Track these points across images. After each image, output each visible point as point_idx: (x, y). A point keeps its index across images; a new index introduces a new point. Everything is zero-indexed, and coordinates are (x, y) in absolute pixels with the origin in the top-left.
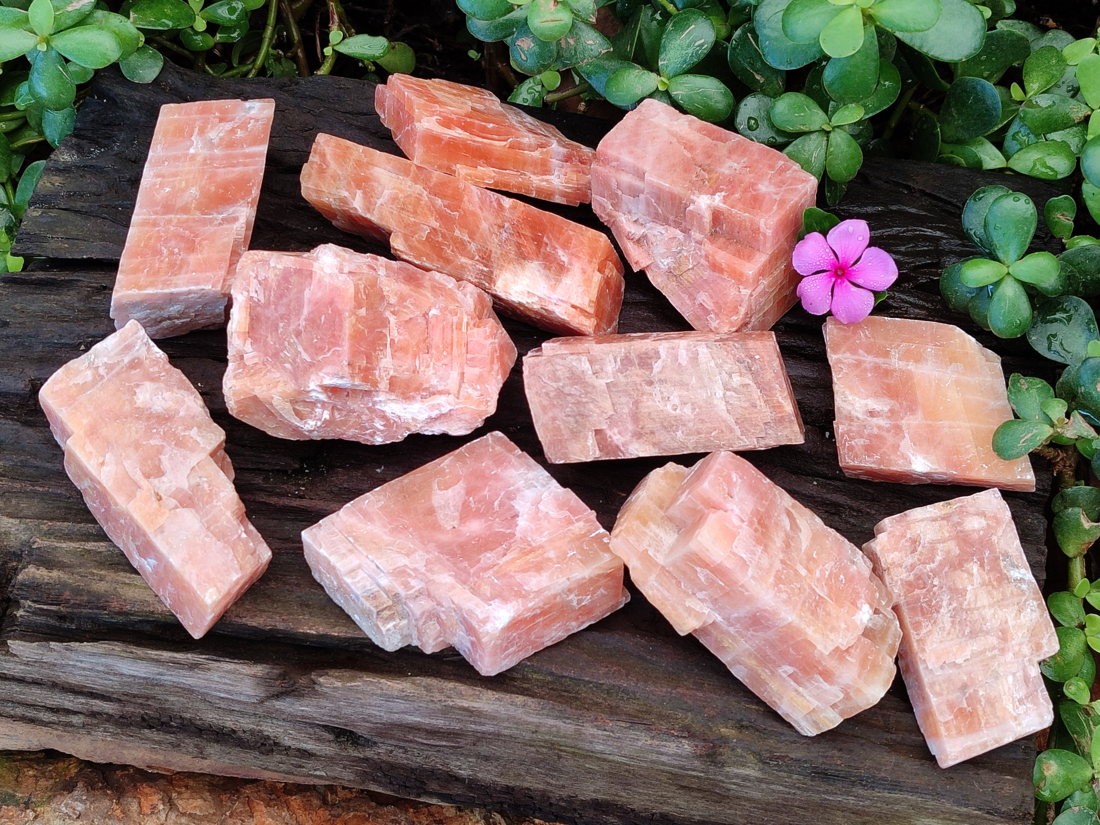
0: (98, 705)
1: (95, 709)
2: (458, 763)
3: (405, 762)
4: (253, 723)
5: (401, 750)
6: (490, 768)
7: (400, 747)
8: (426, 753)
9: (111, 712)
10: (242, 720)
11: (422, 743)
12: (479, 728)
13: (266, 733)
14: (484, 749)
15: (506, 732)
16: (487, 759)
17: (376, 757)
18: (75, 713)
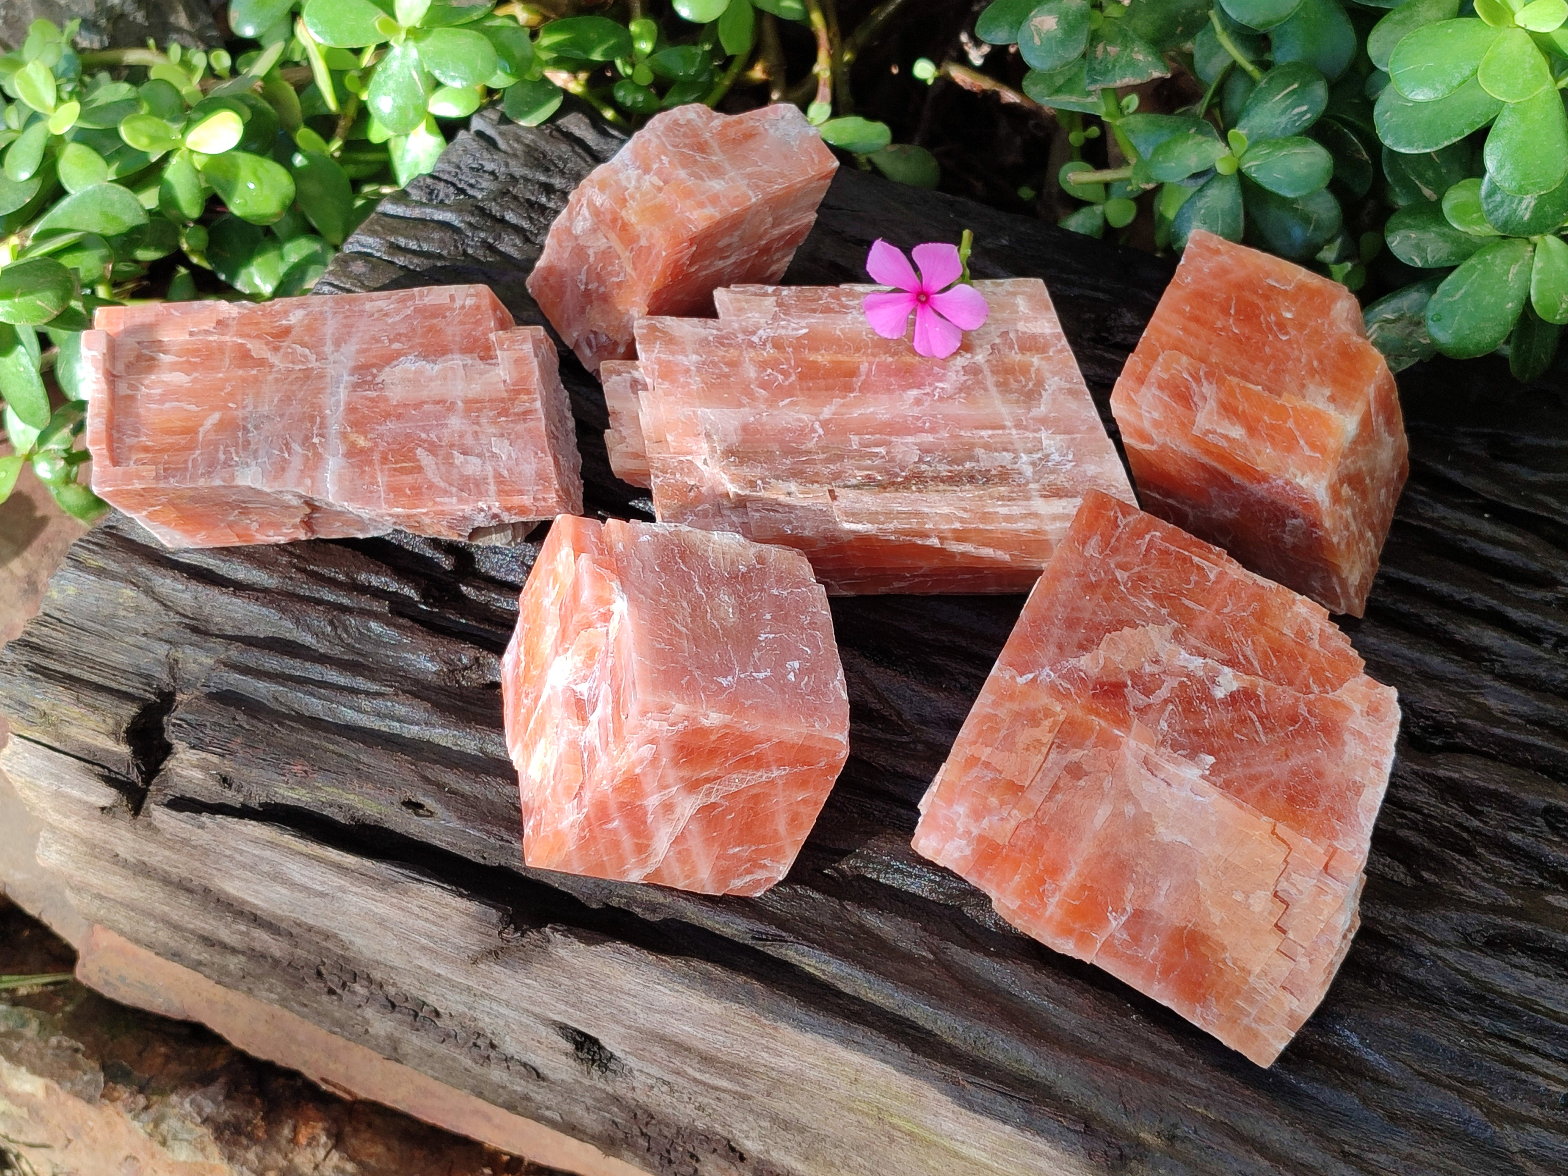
0: (263, 939)
1: (257, 946)
2: (745, 1127)
3: (670, 1111)
4: (465, 1004)
5: (665, 1088)
6: (788, 1144)
7: (665, 1082)
8: (700, 1099)
9: (278, 954)
10: (449, 995)
11: (695, 1080)
12: (774, 1061)
13: (481, 1024)
14: (781, 1105)
15: (812, 1074)
16: (786, 1126)
17: (630, 1095)
18: (234, 951)
